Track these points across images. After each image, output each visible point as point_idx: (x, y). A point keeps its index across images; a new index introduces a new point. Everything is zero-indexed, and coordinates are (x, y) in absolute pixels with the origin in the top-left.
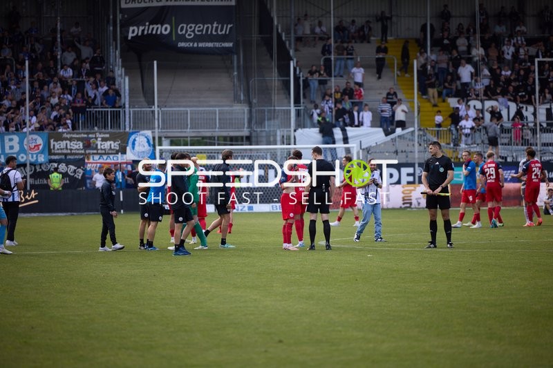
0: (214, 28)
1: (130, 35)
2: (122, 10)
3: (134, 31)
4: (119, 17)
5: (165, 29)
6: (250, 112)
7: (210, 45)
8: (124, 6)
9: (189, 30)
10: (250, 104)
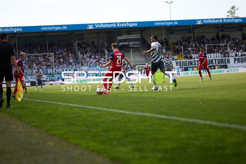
0: (136, 42)
1: (120, 45)
2: (118, 40)
3: (120, 44)
4: (117, 41)
5: (126, 43)
6: (146, 59)
7: (136, 46)
8: (118, 39)
9: (131, 43)
10: (145, 57)
